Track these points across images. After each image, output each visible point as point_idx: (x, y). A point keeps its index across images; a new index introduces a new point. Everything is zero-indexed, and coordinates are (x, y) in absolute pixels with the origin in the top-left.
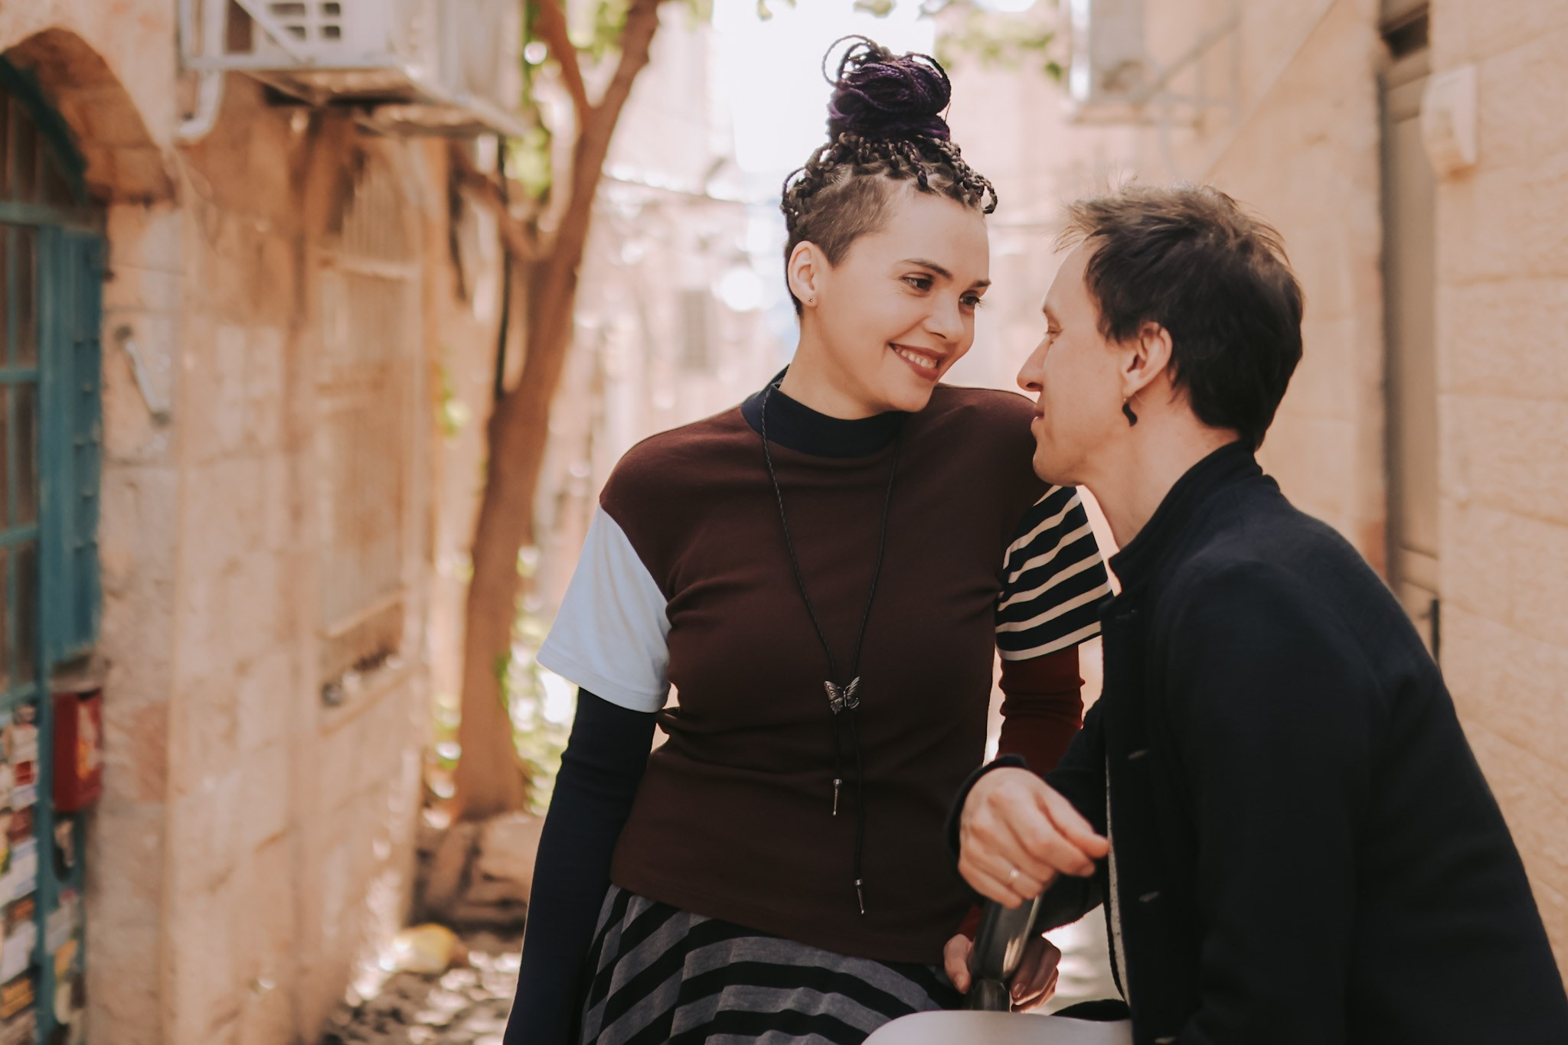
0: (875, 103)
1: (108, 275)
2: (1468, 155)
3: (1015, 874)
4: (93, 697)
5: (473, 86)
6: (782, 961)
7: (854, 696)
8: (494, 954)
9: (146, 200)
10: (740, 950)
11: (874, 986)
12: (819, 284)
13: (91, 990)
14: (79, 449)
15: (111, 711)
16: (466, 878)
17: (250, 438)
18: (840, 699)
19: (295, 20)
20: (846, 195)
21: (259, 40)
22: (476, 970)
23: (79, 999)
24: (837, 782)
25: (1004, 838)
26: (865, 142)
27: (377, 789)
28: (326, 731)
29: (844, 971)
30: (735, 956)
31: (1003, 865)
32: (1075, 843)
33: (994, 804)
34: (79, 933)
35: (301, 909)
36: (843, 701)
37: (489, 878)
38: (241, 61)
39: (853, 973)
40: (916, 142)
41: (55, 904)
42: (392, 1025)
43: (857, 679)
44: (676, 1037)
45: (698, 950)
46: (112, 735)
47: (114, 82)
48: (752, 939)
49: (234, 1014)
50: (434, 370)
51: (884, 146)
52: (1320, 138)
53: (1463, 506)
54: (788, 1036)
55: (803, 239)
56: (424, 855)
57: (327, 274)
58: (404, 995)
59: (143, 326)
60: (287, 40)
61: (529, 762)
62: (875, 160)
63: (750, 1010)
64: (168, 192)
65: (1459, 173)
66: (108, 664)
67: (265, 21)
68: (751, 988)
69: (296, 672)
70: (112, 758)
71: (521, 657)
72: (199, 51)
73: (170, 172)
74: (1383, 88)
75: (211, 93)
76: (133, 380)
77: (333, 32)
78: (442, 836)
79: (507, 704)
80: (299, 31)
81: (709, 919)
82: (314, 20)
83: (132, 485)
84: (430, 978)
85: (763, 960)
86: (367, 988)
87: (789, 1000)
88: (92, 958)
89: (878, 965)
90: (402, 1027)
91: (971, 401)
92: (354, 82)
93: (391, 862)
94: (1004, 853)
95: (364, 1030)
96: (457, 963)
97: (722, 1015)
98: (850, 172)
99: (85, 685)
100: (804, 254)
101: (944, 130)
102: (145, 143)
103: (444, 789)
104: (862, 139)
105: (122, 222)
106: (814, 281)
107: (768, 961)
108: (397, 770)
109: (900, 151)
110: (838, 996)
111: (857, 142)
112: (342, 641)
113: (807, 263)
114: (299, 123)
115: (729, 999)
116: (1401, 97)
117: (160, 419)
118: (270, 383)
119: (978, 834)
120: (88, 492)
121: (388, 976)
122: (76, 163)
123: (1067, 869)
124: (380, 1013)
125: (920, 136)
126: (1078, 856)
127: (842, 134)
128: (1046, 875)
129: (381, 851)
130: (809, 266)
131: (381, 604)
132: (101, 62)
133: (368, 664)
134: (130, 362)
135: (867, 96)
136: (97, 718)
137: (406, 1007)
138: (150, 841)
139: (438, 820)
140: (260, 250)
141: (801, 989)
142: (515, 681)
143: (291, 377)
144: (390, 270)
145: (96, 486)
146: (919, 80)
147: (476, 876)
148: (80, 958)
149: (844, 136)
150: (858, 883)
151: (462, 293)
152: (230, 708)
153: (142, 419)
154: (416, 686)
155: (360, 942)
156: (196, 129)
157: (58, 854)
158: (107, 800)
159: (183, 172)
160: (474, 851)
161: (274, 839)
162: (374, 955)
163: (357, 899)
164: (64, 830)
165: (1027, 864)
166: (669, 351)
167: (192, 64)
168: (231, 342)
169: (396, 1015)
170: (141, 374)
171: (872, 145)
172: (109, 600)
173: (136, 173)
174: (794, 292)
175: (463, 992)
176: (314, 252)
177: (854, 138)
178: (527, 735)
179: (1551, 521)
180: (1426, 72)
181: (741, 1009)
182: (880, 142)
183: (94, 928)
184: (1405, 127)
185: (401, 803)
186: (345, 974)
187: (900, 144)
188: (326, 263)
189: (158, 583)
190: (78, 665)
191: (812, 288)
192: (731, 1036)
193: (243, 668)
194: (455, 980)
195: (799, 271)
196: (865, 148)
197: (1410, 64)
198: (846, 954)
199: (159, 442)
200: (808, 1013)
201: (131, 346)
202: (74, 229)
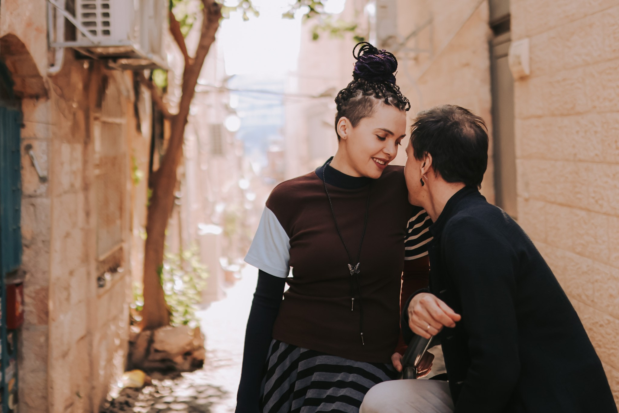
0: (372, 70)
1: (23, 126)
2: (527, 72)
3: (429, 327)
4: (20, 285)
5: (154, 51)
6: (335, 364)
7: (358, 269)
8: (161, 380)
9: (36, 97)
10: (320, 360)
11: (367, 371)
12: (348, 132)
13: (20, 396)
14: (14, 191)
15: (26, 291)
16: (148, 351)
17: (72, 186)
18: (353, 270)
19: (92, 28)
20: (360, 102)
21: (79, 36)
22: (155, 386)
23: (16, 401)
24: (353, 299)
25: (426, 314)
26: (367, 83)
27: (115, 319)
28: (99, 297)
29: (357, 366)
30: (318, 362)
31: (425, 324)
32: (449, 316)
33: (421, 303)
34: (16, 375)
35: (92, 364)
36: (354, 271)
37: (157, 351)
38: (71, 44)
39: (360, 367)
40: (385, 84)
41: (8, 364)
42: (126, 408)
43: (359, 263)
44: (296, 391)
45: (305, 360)
46: (27, 300)
47: (28, 53)
48: (324, 356)
49: (71, 405)
50: (133, 158)
51: (374, 85)
52: (467, 65)
53: (527, 200)
54: (339, 389)
55: (343, 116)
56: (132, 344)
57: (97, 123)
58: (129, 396)
59: (36, 144)
60: (89, 35)
61: (171, 307)
62: (370, 90)
63: (324, 380)
64: (44, 94)
65: (523, 78)
66: (25, 273)
67: (81, 29)
68: (324, 373)
69: (89, 274)
70: (27, 309)
71: (166, 267)
72: (55, 41)
73: (46, 86)
74: (491, 46)
75: (60, 56)
76: (33, 165)
77: (107, 33)
78: (138, 336)
79: (163, 284)
80: (94, 32)
81: (309, 350)
82: (100, 28)
83: (33, 205)
84: (138, 390)
85: (328, 364)
86: (114, 394)
87: (340, 377)
88: (20, 384)
89: (367, 364)
90: (130, 408)
91: (396, 170)
92: (111, 50)
93: (121, 346)
94: (425, 320)
95: (116, 410)
96: (147, 384)
97: (313, 383)
98: (361, 94)
99: (17, 281)
100: (343, 121)
101: (394, 80)
102: (37, 75)
103: (138, 318)
104: (366, 82)
105: (27, 106)
106: (347, 131)
107: (330, 364)
108: (121, 311)
109: (379, 88)
110: (355, 375)
111: (365, 83)
112: (104, 262)
113: (344, 124)
114: (86, 66)
115: (316, 377)
116: (499, 50)
117: (43, 180)
118: (78, 165)
119: (416, 313)
120: (17, 208)
121: (121, 389)
122: (11, 83)
123: (447, 325)
124: (121, 403)
125: (386, 82)
126: (450, 320)
127: (359, 79)
128: (439, 326)
129: (117, 342)
130: (345, 125)
131: (116, 248)
132: (23, 46)
133: (113, 270)
134: (31, 158)
135: (369, 67)
136: (22, 294)
137: (130, 401)
138: (42, 339)
139: (136, 330)
140: (74, 114)
141: (343, 373)
142: (165, 276)
143: (85, 162)
144: (118, 120)
145: (19, 205)
146: (388, 63)
147: (152, 350)
148: (16, 384)
149: (360, 80)
150: (362, 334)
151: (138, 127)
152: (67, 288)
153: (36, 180)
154: (127, 279)
155: (110, 377)
156: (55, 70)
157: (8, 345)
158: (25, 325)
159: (51, 85)
160: (151, 341)
161: (82, 338)
162: (116, 382)
163: (110, 360)
164: (10, 336)
165: (433, 323)
166: (207, 148)
167: (53, 45)
168: (65, 149)
169: (127, 403)
170: (36, 163)
171: (370, 85)
172: (25, 248)
173: (33, 86)
174: (339, 134)
175: (151, 394)
176: (93, 115)
177: (363, 81)
178: (169, 296)
179: (561, 205)
180: (509, 40)
181: (321, 381)
182: (372, 83)
183: (21, 373)
184: (501, 61)
185: (124, 323)
186: (106, 389)
187: (379, 85)
188: (96, 119)
189: (43, 241)
190: (13, 274)
191: (346, 133)
192: (318, 390)
193: (71, 273)
194: (147, 390)
195: (341, 128)
196: (367, 86)
197: (502, 37)
198: (357, 360)
199: (43, 188)
200: (345, 381)
201: (32, 152)
202: (11, 109)
